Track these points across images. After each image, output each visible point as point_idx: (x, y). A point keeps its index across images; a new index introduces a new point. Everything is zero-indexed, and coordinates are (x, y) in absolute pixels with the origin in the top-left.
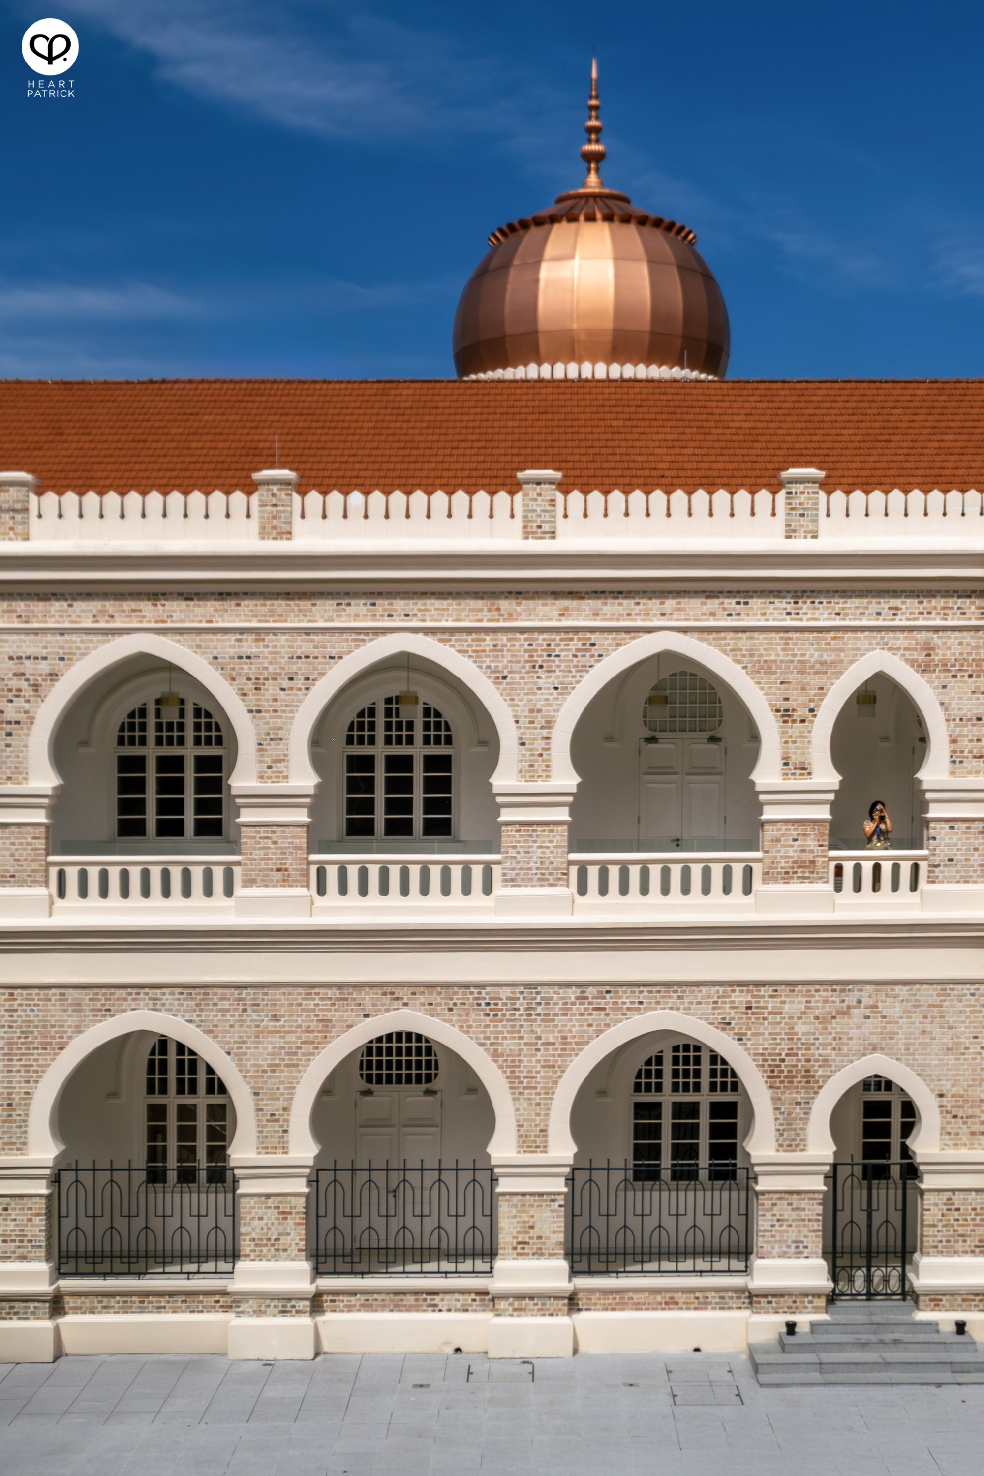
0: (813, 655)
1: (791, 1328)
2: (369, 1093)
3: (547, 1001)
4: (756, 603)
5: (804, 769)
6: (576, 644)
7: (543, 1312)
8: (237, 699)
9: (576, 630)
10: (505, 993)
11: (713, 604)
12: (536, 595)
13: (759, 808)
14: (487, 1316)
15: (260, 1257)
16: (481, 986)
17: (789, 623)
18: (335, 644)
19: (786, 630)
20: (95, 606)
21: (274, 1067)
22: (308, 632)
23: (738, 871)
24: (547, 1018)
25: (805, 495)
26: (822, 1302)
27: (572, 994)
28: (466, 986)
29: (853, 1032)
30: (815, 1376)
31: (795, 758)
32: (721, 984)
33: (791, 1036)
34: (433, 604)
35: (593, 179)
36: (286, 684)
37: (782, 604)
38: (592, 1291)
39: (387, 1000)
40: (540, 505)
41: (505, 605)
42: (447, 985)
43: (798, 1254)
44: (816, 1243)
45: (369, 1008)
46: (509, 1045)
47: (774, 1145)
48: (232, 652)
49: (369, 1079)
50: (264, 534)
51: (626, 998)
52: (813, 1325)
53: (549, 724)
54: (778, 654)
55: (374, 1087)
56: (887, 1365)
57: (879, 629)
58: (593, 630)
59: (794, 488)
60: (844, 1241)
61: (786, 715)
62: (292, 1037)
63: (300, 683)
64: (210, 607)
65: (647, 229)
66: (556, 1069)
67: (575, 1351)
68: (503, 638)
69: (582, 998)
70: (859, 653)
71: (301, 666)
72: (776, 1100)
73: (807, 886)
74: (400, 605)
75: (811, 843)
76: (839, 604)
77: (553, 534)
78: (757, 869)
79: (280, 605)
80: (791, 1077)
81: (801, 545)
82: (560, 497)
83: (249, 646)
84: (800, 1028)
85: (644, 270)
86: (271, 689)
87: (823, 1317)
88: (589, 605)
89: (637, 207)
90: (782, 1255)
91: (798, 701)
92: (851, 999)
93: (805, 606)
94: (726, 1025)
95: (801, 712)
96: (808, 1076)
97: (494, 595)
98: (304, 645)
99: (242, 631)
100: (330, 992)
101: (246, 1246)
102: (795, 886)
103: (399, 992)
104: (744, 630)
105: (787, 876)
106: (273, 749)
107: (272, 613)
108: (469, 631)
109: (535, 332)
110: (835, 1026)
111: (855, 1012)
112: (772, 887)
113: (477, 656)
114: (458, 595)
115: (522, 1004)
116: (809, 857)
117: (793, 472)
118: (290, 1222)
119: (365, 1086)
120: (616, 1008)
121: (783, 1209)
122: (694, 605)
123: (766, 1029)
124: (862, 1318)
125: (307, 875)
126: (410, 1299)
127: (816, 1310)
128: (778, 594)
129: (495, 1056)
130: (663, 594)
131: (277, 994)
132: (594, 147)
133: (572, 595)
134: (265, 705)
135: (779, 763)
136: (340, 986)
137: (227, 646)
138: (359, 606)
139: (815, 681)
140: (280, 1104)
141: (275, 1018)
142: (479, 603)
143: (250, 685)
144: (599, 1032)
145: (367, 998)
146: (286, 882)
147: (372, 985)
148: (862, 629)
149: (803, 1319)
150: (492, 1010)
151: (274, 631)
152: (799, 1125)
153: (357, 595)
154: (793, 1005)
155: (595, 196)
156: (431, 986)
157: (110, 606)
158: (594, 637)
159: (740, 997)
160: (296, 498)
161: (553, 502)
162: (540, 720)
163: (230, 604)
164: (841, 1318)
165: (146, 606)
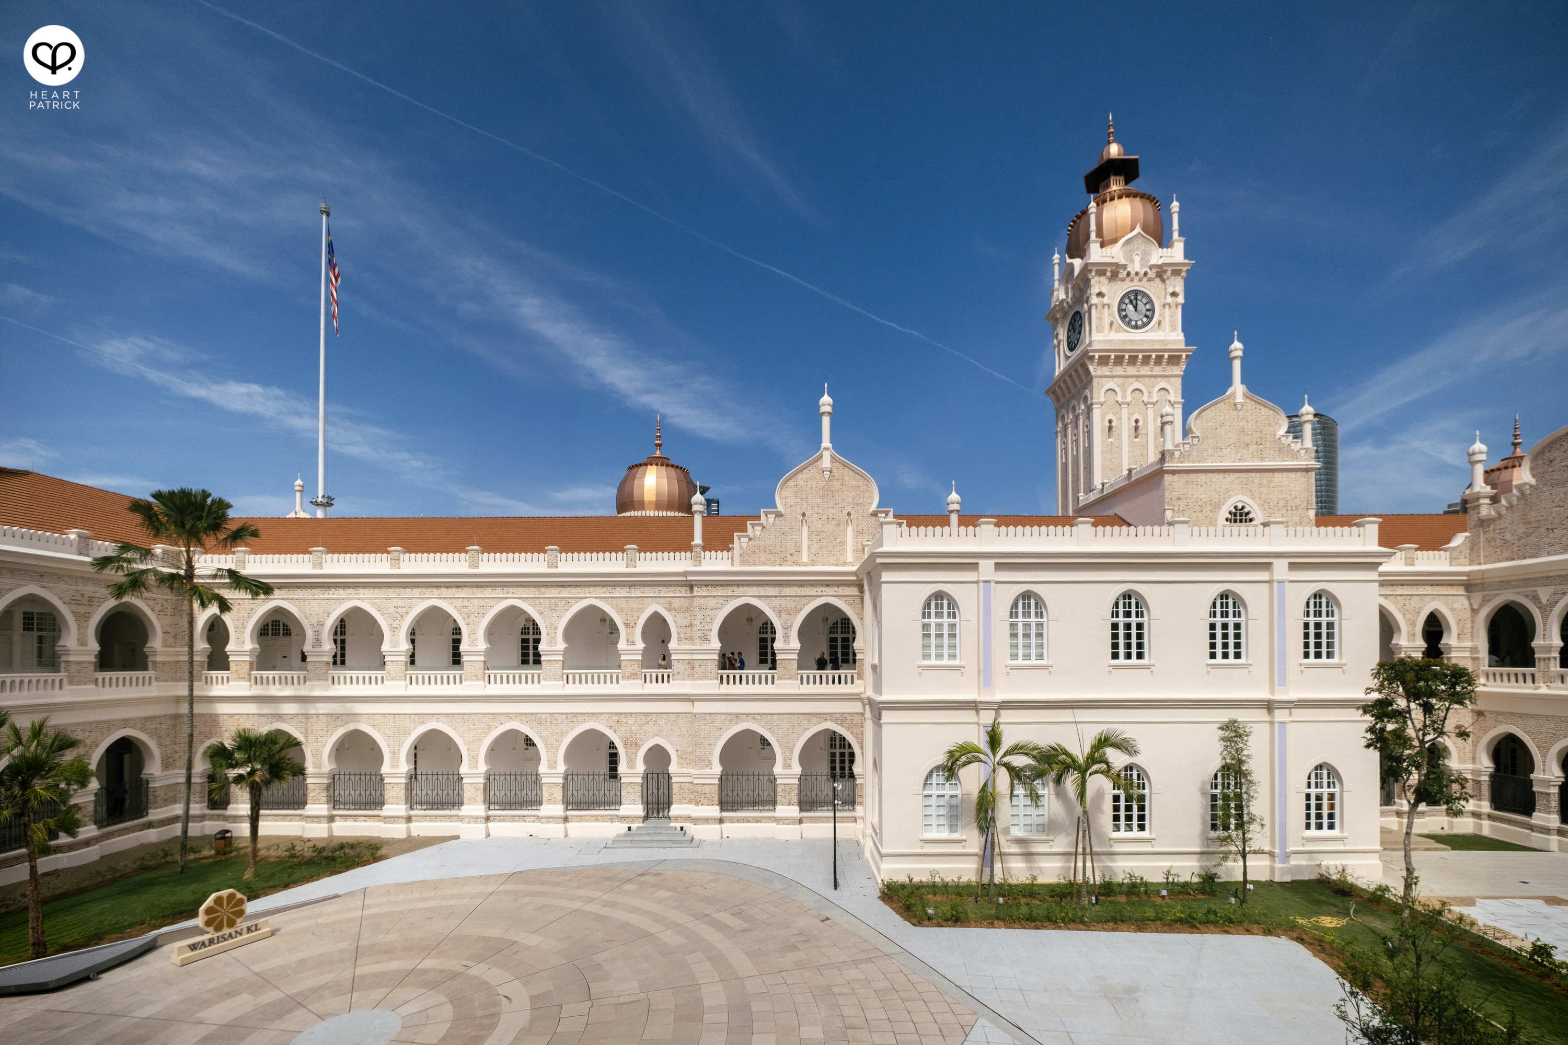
0: (635, 606)
1: (629, 829)
2: (527, 749)
3: (556, 719)
4: (617, 589)
5: (633, 643)
6: (564, 602)
7: (555, 823)
8: (462, 620)
9: (564, 598)
10: (543, 716)
11: (605, 589)
12: (552, 586)
13: (620, 656)
14: (539, 824)
15: (470, 804)
16: (536, 714)
17: (627, 595)
18: (491, 602)
19: (627, 597)
20: (419, 590)
21: (474, 741)
22: (483, 598)
23: (614, 676)
24: (556, 725)
25: (632, 554)
26: (641, 820)
27: (564, 717)
28: (531, 714)
29: (650, 730)
30: (629, 845)
31: (630, 639)
32: (609, 713)
33: (631, 731)
34: (521, 589)
35: (658, 452)
36: (477, 615)
37: (626, 589)
38: (572, 816)
39: (508, 719)
40: (553, 557)
41: (542, 589)
42: (526, 714)
43: (634, 804)
44: (639, 800)
45: (502, 721)
46: (545, 734)
47: (626, 767)
48: (461, 605)
49: (527, 745)
50: (470, 567)
51: (580, 718)
52: (637, 828)
53: (556, 628)
54: (625, 606)
55: (529, 747)
56: (652, 841)
57: (655, 597)
58: (569, 598)
59: (629, 551)
60: (650, 799)
61: (627, 625)
62: (479, 731)
63: (481, 615)
64: (454, 590)
65: (669, 468)
66: (559, 742)
67: (566, 836)
68: (542, 600)
69: (567, 718)
70: (649, 605)
71: (481, 610)
72: (626, 752)
73: (635, 681)
74: (511, 590)
75: (636, 667)
76: (643, 589)
77: (557, 567)
78: (620, 675)
79: (475, 590)
80: (631, 745)
81: (631, 570)
82: (559, 555)
83: (466, 603)
84: (634, 728)
85: (666, 481)
86: (472, 617)
87: (642, 825)
88: (567, 589)
89: (671, 462)
90: (629, 804)
91: (631, 621)
92: (649, 719)
93: (632, 590)
94: (611, 727)
95: (632, 624)
96: (636, 744)
97: (539, 586)
98: (482, 603)
99: (464, 598)
100: (491, 716)
101: (465, 800)
102: (631, 681)
103: (511, 716)
104: (614, 598)
105: (629, 678)
106: (473, 636)
107: (473, 592)
108: (532, 598)
109: (643, 501)
110: (644, 728)
111: (650, 723)
112: (624, 681)
113: (534, 606)
114: (528, 586)
115: (548, 720)
116: (635, 672)
117: (629, 546)
118: (479, 792)
119: (526, 747)
120: (577, 721)
121: (629, 789)
122: (599, 589)
123: (623, 728)
124: (654, 825)
125: (484, 677)
126: (517, 818)
127: (640, 822)
128: (624, 586)
129: (541, 737)
130: (590, 586)
131: (475, 717)
132: (658, 442)
133: (562, 586)
134: (471, 622)
135: (626, 641)
136: (493, 714)
137: (459, 603)
138: (499, 590)
139: (636, 614)
140: (476, 753)
141: (474, 725)
142: (534, 589)
143: (466, 616)
144: (572, 730)
145: (502, 718)
146: (477, 680)
147: (503, 714)
148: (650, 597)
149: (634, 826)
150: (540, 722)
151: (473, 598)
152: (633, 761)
153: (498, 586)
154: (631, 720)
155: (658, 457)
156: (521, 714)
157: (424, 590)
158: (569, 600)
159: (615, 718)
160: (480, 555)
161: (556, 557)
162: (553, 627)
163: (460, 589)
164: (647, 825)
165: (435, 590)
